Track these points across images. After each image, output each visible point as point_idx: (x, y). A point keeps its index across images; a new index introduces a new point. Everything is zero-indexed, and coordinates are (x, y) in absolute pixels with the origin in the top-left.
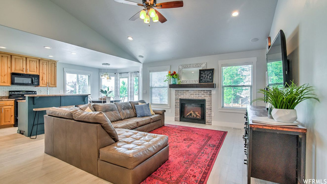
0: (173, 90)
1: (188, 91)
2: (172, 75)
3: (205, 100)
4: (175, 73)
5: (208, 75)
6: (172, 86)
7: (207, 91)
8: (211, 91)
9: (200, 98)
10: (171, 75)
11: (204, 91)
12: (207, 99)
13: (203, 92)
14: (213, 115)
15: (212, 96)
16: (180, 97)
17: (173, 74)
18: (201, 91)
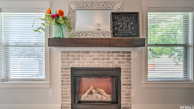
0: (57, 51)
1: (88, 52)
2: (56, 17)
3: (120, 69)
4: (61, 13)
5: (127, 24)
6: (54, 42)
7: (123, 52)
8: (130, 52)
9: (111, 66)
10: (53, 17)
11: (118, 52)
12: (123, 67)
13: (116, 54)
14: (133, 95)
15: (131, 61)
16: (71, 65)
17: (58, 16)
18: (113, 52)
